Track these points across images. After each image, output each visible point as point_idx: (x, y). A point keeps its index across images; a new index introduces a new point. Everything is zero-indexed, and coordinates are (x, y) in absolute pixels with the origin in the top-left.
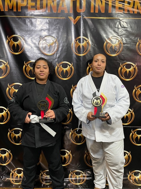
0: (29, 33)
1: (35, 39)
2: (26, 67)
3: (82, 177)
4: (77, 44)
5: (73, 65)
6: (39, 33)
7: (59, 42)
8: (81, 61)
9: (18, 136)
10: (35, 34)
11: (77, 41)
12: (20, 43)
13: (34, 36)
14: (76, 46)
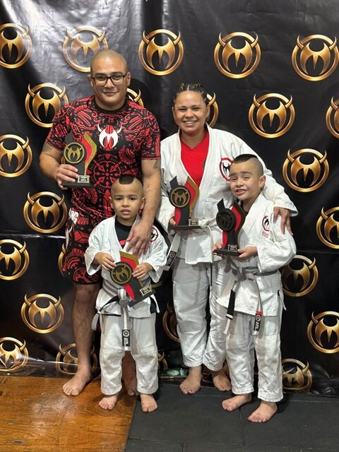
2: (31, 98)
4: (152, 47)
5: (141, 97)
7: (109, 42)
8: (161, 88)
9: (11, 259)
11: (150, 39)
12: (20, 44)
14: (149, 52)
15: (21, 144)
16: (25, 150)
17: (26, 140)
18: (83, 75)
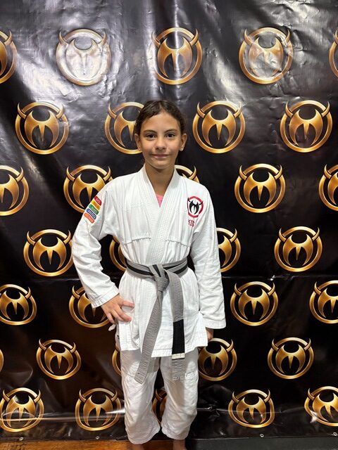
1: (43, 39)
4: (164, 51)
6: (56, 21)
12: (3, 55)
13: (40, 31)
14: (162, 57)
15: (15, 177)
16: (20, 183)
17: (20, 172)
18: (83, 89)
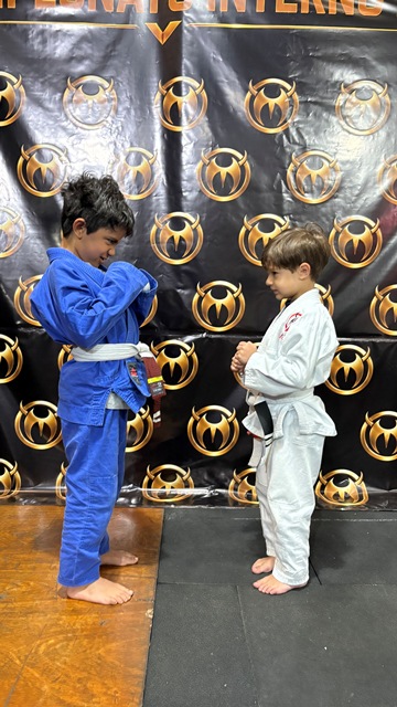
0: (35, 66)
1: (51, 85)
2: (25, 162)
3: (180, 486)
5: (157, 158)
6: (65, 67)
8: (181, 147)
9: (2, 357)
10: (54, 70)
11: (168, 89)
12: (11, 97)
13: (50, 76)
14: (167, 105)
